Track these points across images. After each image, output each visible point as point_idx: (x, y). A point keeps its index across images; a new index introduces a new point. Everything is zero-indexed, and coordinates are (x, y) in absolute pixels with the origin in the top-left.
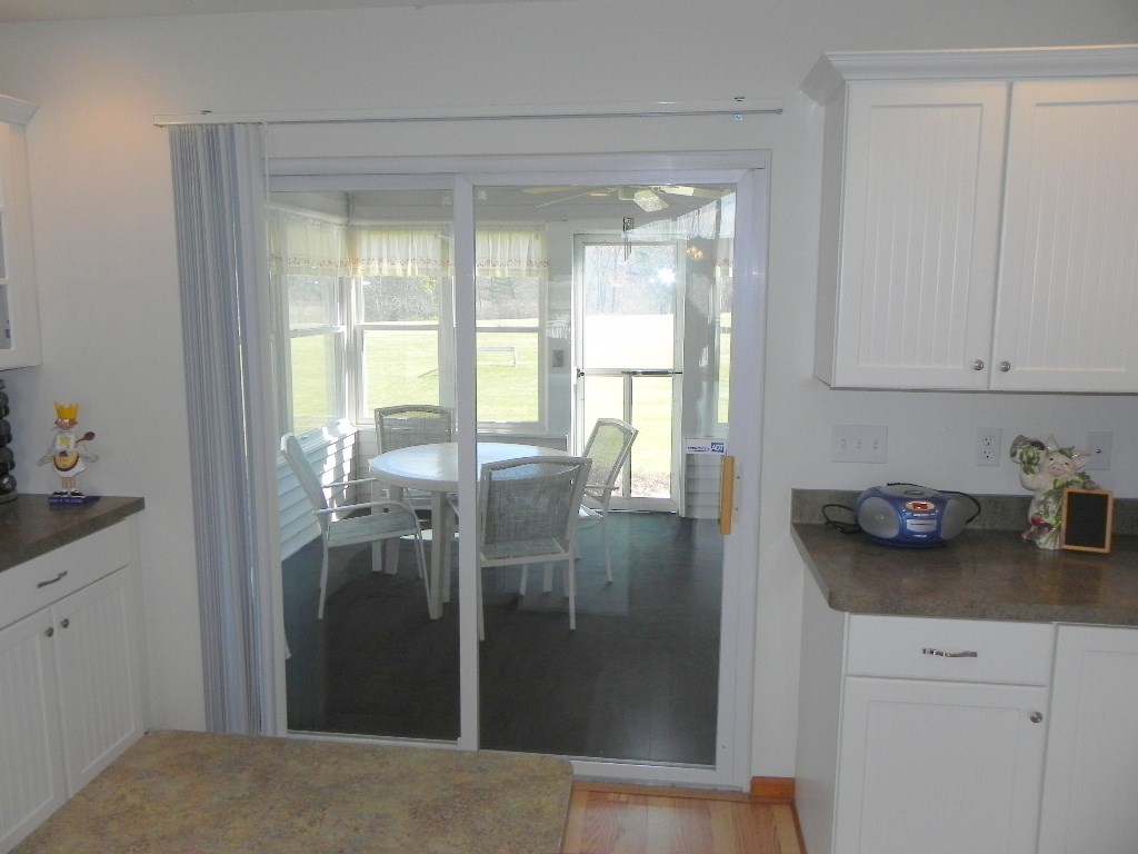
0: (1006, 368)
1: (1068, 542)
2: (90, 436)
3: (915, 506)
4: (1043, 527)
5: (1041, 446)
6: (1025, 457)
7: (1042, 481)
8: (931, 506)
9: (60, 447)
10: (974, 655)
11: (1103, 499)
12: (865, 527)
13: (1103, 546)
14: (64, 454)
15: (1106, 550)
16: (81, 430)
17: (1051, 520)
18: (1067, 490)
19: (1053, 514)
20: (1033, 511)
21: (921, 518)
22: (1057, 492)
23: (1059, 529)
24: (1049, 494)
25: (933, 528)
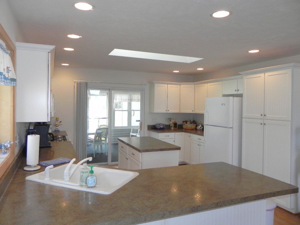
0: (169, 111)
1: (174, 128)
2: (61, 122)
3: (161, 125)
4: (172, 127)
5: (171, 119)
7: (171, 122)
8: (163, 125)
9: (56, 124)
10: (169, 136)
11: (177, 124)
12: (157, 127)
14: (57, 124)
15: (177, 128)
16: (59, 121)
19: (172, 125)
20: (171, 126)
22: (173, 123)
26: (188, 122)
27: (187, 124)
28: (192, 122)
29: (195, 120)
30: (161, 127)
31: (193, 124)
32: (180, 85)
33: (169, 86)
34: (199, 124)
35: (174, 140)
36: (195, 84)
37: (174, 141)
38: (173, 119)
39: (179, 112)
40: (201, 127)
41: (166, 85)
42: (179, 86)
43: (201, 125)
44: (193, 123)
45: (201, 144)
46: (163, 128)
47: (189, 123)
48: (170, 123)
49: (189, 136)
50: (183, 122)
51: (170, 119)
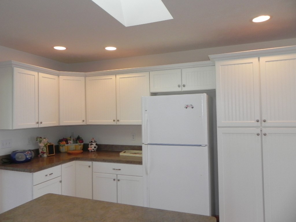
0: (41, 123)
1: (49, 154)
3: (28, 153)
4: (43, 153)
5: (41, 138)
6: (40, 140)
7: (42, 145)
8: (30, 152)
10: (52, 174)
11: (53, 145)
12: (17, 160)
13: (54, 153)
15: (54, 154)
17: (45, 151)
18: (47, 145)
20: (40, 151)
21: (29, 155)
22: (45, 146)
23: (47, 152)
24: (44, 146)
25: (31, 156)
26: (70, 140)
27: (67, 143)
28: (76, 140)
29: (80, 137)
30: (28, 157)
31: (80, 144)
32: (59, 76)
33: (41, 74)
34: (92, 142)
35: (60, 180)
36: (85, 76)
37: (61, 182)
38: (44, 138)
39: (57, 125)
40: (95, 147)
41: (36, 74)
42: (56, 77)
43: (95, 143)
44: (78, 142)
45: (119, 177)
46: (31, 158)
47: (72, 142)
48: (40, 147)
49: (89, 167)
50: (61, 141)
51: (39, 139)
